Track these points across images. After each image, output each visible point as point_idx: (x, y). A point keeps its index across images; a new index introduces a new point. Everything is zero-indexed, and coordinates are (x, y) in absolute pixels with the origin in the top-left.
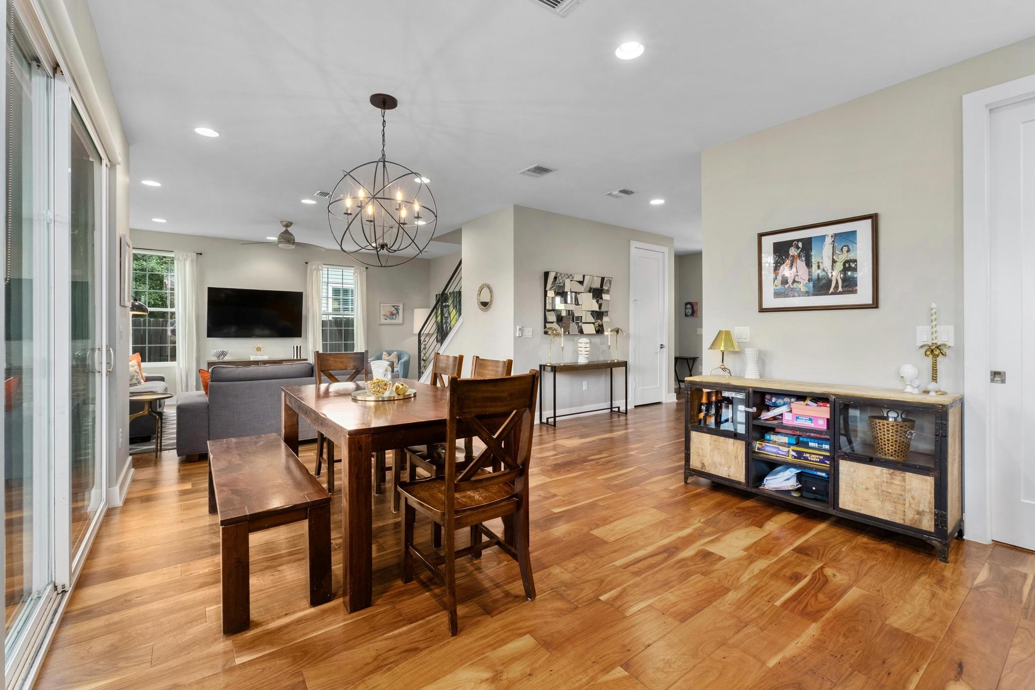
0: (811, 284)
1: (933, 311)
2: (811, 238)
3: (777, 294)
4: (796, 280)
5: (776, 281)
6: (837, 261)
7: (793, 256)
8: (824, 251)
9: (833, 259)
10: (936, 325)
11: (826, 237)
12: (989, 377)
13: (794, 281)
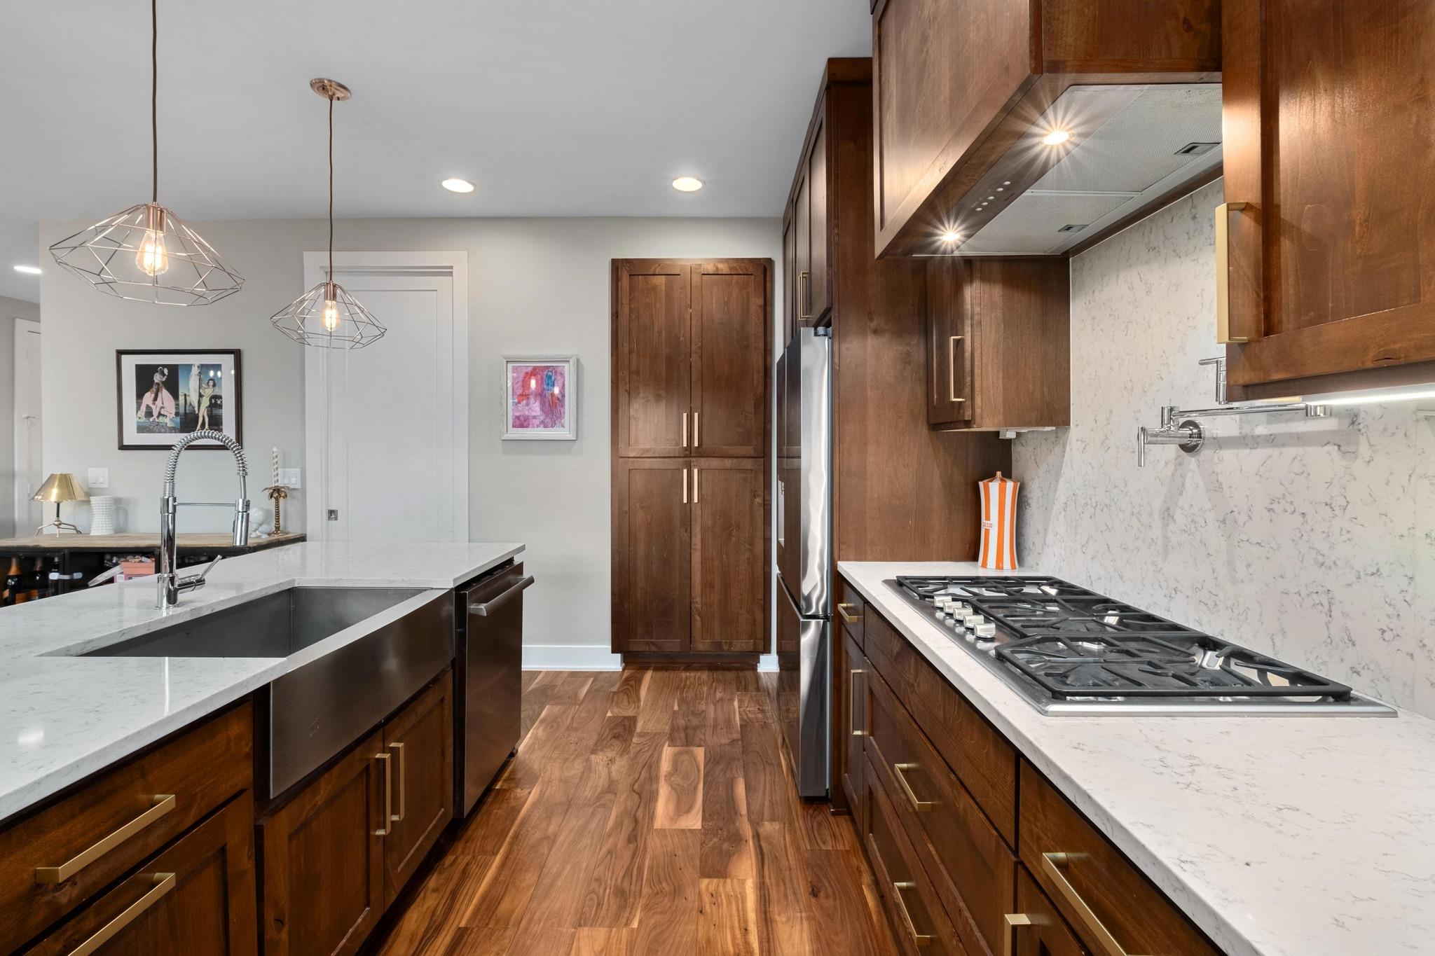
0: (178, 420)
1: (275, 454)
2: (177, 365)
3: (141, 429)
4: (162, 413)
5: (139, 412)
6: (203, 396)
7: (158, 384)
8: (190, 382)
9: (200, 393)
10: (277, 469)
11: (193, 367)
12: (325, 515)
13: (160, 414)
